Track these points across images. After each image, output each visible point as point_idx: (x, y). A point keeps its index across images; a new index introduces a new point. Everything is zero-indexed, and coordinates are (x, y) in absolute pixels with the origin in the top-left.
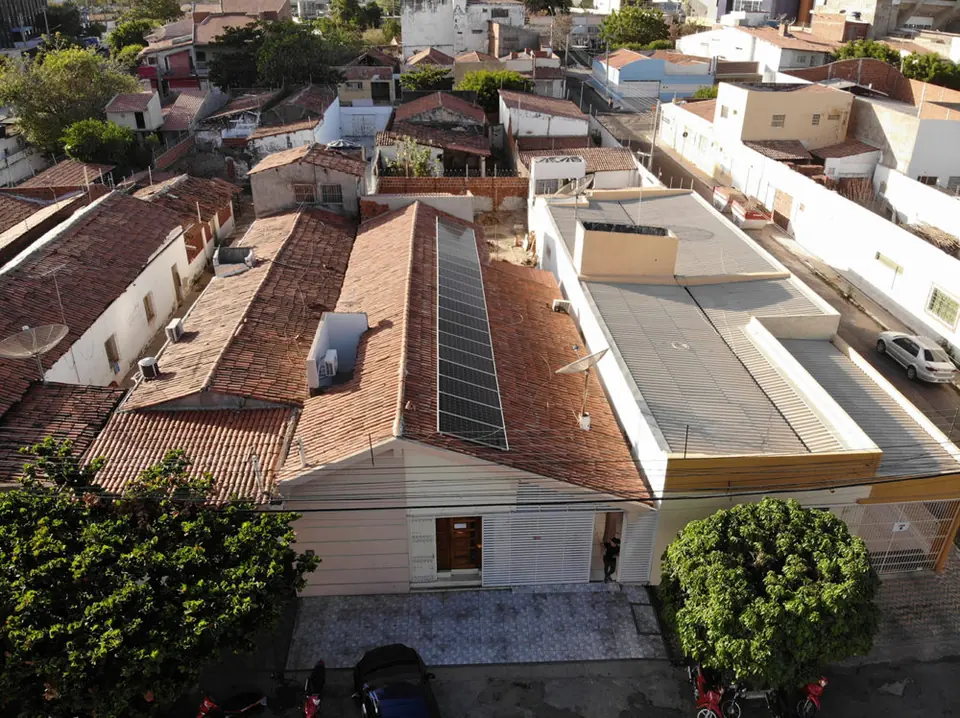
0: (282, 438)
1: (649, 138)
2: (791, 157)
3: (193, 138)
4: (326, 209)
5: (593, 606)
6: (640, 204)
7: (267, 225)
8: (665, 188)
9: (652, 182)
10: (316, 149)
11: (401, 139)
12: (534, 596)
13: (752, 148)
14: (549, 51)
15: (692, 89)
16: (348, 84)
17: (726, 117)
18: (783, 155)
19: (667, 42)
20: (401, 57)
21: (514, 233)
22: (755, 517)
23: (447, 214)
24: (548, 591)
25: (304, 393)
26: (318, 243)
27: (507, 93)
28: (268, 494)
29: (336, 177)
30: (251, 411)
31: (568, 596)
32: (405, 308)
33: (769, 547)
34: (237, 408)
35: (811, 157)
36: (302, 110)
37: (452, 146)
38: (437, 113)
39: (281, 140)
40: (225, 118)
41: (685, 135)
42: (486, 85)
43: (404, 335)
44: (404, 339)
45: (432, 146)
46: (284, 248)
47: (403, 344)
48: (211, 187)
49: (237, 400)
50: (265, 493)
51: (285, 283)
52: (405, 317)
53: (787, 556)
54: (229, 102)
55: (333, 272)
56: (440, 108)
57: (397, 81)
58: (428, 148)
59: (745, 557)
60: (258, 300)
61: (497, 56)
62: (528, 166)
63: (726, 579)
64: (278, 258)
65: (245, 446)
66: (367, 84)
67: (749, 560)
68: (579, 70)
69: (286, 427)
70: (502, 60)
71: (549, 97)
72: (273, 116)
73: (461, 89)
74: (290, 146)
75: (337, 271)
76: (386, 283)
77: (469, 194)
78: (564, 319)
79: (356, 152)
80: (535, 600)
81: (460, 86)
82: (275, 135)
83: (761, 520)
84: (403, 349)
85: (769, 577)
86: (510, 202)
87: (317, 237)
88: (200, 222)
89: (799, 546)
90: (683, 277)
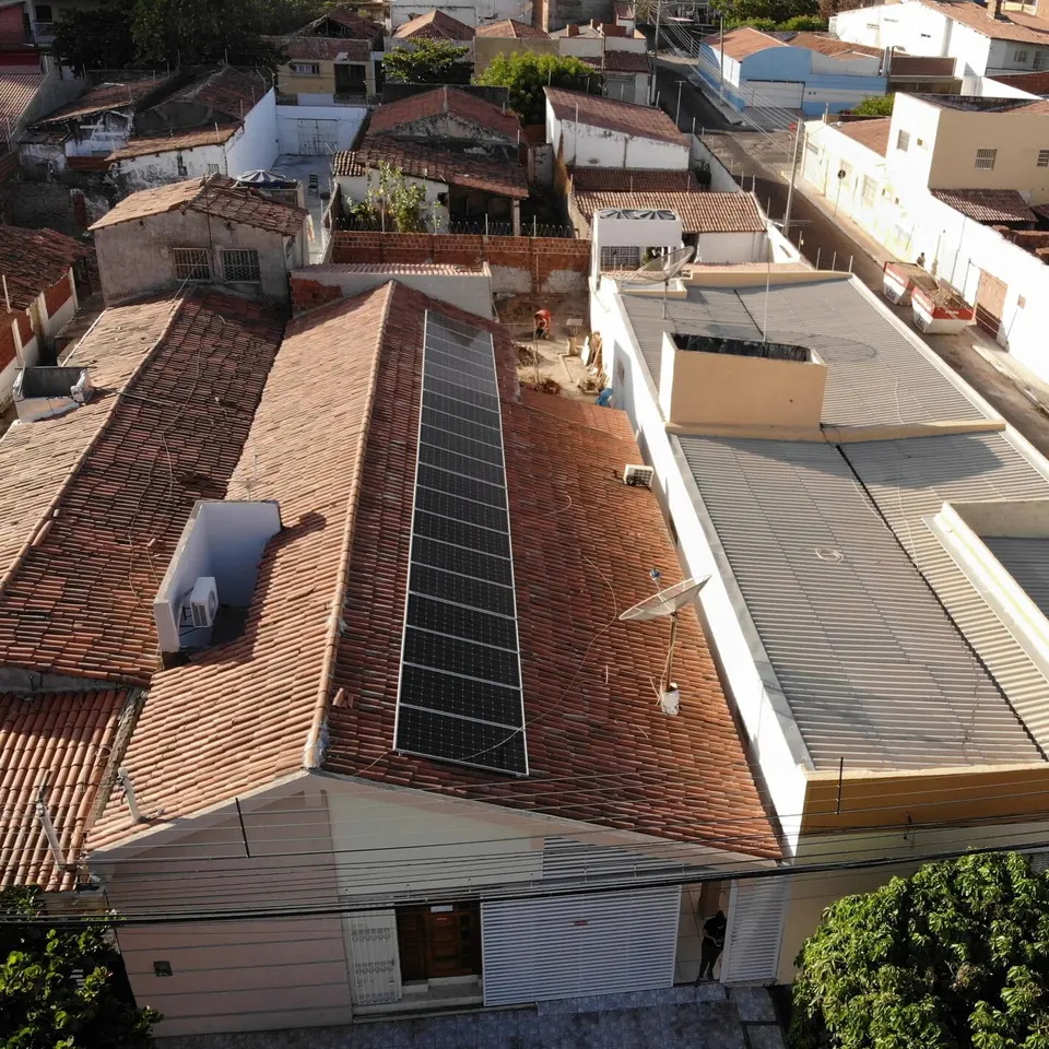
0: (106, 752)
1: (785, 175)
2: (1005, 217)
3: (16, 155)
4: (230, 292)
5: (679, 1032)
6: (767, 295)
7: (123, 321)
8: (808, 269)
9: (789, 256)
10: (218, 185)
11: (374, 167)
12: (577, 1018)
13: (945, 201)
14: (629, 25)
15: (854, 98)
16: (293, 67)
17: (905, 149)
18: (992, 214)
19: (816, 20)
20: (388, 23)
21: (568, 333)
22: (952, 890)
23: (447, 306)
24: (601, 1006)
25: (154, 658)
26: (211, 355)
27: (559, 94)
28: (72, 869)
29: (249, 237)
30: (54, 696)
31: (635, 1014)
32: (352, 491)
33: (979, 953)
34: (27, 690)
35: (1035, 219)
36: (206, 109)
37: (465, 179)
38: (440, 124)
39: (166, 163)
40: (72, 122)
41: (842, 174)
42: (523, 77)
43: (344, 546)
44: (343, 556)
45: (427, 178)
46: (145, 367)
47: (341, 566)
48: (35, 247)
49: (26, 676)
50: (66, 868)
51: (139, 435)
52: (350, 509)
53: (1009, 966)
54: (84, 93)
55: (233, 411)
56: (445, 116)
57: (378, 63)
58: (420, 183)
59: (936, 972)
60: (85, 469)
61: (545, 30)
62: (589, 219)
63: (906, 1023)
64: (130, 388)
65: (36, 769)
66: (327, 67)
67: (945, 976)
68: (676, 59)
69: (115, 729)
70: (554, 36)
71: (628, 103)
72: (154, 121)
73: (482, 83)
74: (183, 173)
75: (241, 409)
76: (322, 438)
77: (486, 271)
78: (644, 498)
79: (287, 192)
80: (579, 1025)
81: (484, 78)
82: (157, 154)
83: (964, 897)
84: (340, 577)
85: (979, 1014)
86: (559, 280)
87: (208, 345)
88: (10, 310)
89: (1028, 947)
90: (834, 427)
